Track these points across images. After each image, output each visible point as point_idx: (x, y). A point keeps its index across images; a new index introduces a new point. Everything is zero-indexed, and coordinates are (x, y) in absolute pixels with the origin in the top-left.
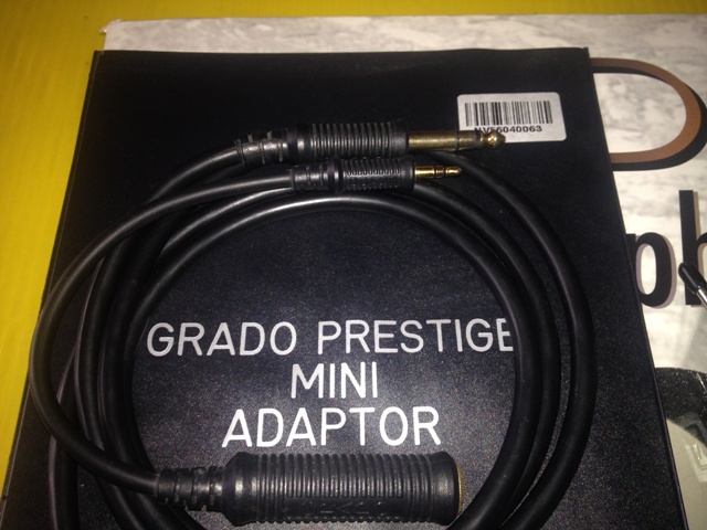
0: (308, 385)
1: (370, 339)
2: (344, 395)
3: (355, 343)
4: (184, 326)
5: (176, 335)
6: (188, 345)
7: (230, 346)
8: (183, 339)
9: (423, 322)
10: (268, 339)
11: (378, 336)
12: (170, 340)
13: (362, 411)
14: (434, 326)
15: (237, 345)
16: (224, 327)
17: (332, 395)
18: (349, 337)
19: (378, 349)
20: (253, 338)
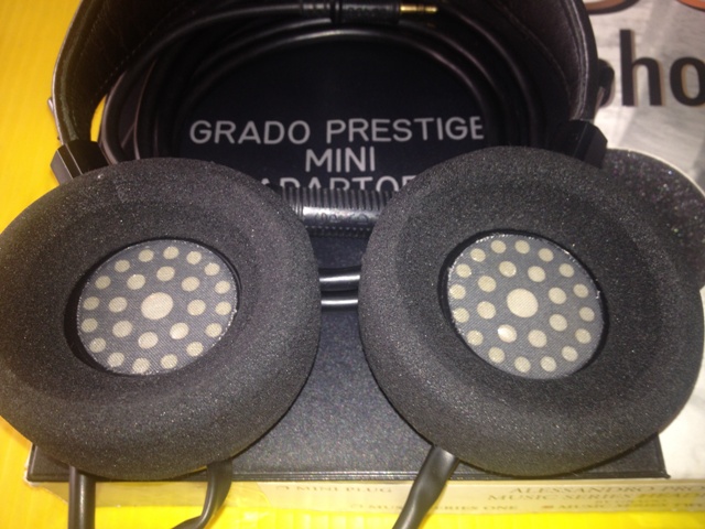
0: (319, 163)
1: (369, 132)
2: (348, 169)
3: (357, 135)
4: (219, 124)
5: (213, 129)
6: (223, 137)
7: (256, 137)
8: (218, 132)
9: (411, 120)
10: (287, 133)
11: (375, 130)
12: (208, 132)
13: (362, 181)
14: (420, 124)
15: (261, 136)
16: (251, 125)
17: (339, 169)
18: (352, 130)
19: (375, 138)
20: (274, 133)
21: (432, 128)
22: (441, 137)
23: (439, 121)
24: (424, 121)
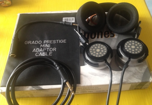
0: (42, 46)
1: (50, 42)
2: (46, 47)
3: (48, 42)
4: (29, 41)
5: (28, 42)
6: (29, 43)
7: (34, 43)
8: (29, 42)
9: (56, 40)
10: (38, 42)
11: (51, 42)
12: (27, 43)
13: (48, 49)
14: (57, 41)
15: (35, 43)
16: (33, 41)
17: (45, 47)
18: (47, 42)
19: (50, 43)
20: (37, 42)
21: (58, 41)
22: (59, 42)
23: (60, 40)
24: (57, 40)
